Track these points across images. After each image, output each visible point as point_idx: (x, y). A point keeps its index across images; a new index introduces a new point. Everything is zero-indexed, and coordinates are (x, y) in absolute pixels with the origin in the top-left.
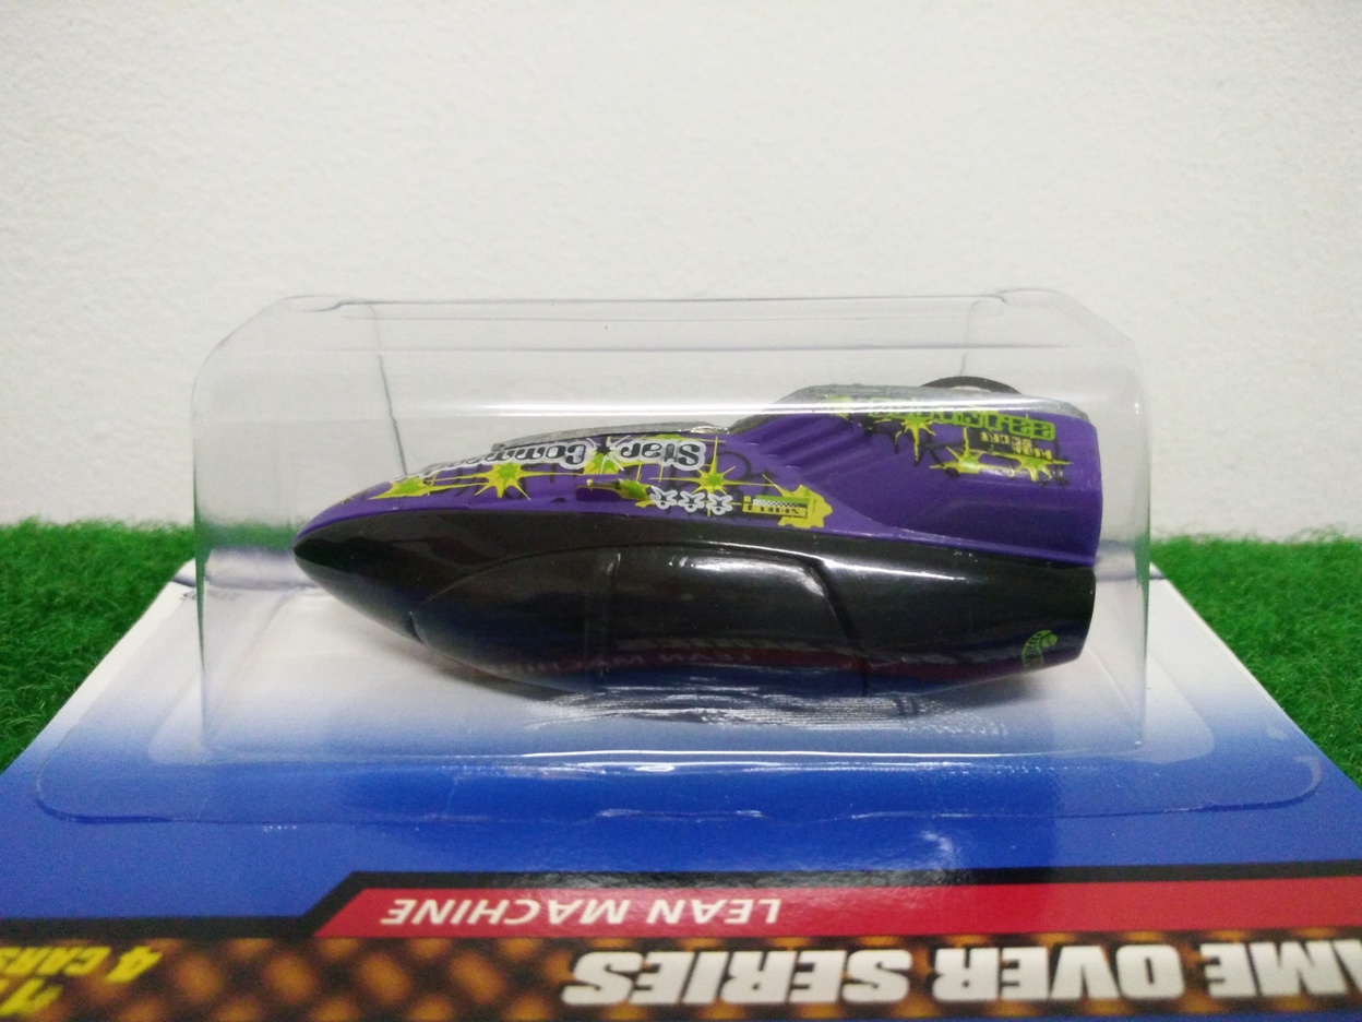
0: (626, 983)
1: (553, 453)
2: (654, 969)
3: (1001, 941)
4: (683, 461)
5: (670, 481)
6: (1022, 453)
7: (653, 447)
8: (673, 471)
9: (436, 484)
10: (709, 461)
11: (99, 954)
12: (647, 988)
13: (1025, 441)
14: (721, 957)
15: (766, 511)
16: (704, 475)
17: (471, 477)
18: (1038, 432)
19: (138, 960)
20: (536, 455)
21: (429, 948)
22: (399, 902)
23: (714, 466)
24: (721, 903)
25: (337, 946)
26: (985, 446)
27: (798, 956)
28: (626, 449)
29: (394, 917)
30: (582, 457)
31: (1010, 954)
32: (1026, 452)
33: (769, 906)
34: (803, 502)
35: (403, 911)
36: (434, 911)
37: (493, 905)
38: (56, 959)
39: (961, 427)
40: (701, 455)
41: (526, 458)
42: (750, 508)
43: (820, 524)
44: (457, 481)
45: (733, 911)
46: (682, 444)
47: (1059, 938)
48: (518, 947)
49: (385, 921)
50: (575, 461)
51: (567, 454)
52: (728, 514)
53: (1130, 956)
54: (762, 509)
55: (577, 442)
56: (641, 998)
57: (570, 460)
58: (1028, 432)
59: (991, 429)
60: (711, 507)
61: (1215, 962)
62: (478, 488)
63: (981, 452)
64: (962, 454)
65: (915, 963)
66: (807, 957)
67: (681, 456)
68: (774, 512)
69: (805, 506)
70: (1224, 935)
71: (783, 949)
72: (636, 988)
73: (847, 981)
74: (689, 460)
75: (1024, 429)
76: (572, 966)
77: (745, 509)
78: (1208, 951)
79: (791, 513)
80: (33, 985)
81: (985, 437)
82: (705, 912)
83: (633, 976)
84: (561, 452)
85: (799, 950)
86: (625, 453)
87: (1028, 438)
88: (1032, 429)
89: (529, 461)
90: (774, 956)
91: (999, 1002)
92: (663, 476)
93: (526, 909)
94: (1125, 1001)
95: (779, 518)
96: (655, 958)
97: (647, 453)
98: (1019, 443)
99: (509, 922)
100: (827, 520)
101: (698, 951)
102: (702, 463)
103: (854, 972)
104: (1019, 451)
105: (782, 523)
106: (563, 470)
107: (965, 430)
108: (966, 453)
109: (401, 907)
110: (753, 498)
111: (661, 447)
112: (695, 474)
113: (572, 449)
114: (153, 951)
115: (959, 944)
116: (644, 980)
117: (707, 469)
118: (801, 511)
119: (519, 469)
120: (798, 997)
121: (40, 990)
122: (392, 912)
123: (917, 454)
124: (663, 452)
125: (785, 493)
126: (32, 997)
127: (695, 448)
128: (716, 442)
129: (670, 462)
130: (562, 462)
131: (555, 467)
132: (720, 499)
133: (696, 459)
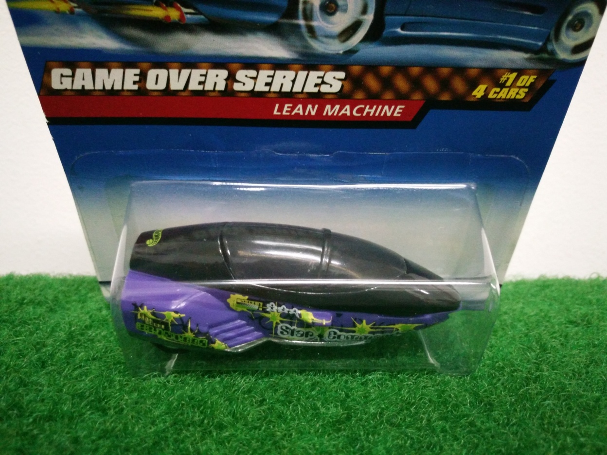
0: (326, 80)
1: (342, 337)
2: (316, 85)
3: (203, 93)
4: (287, 328)
5: (292, 320)
6: (149, 319)
7: (300, 335)
8: (291, 324)
9: (393, 328)
10: (276, 327)
11: (491, 96)
12: (318, 77)
13: (148, 323)
14: (294, 90)
15: (253, 302)
16: (279, 322)
17: (377, 330)
18: (142, 326)
19: (479, 92)
20: (350, 337)
21: (388, 96)
22: (399, 115)
23: (274, 325)
24: (293, 114)
25: (417, 96)
26: (162, 323)
27: (270, 89)
28: (311, 336)
29: (400, 109)
30: (330, 334)
31: (200, 88)
32: (148, 319)
33: (278, 111)
34: (238, 305)
35: (397, 111)
36: (387, 111)
37: (369, 113)
38: (503, 94)
39: (172, 331)
40: (279, 330)
41: (354, 336)
42: (260, 305)
43: (232, 296)
44: (383, 328)
45: (289, 109)
46: (288, 335)
47: (183, 94)
48: (359, 95)
49: (403, 107)
50: (333, 333)
51: (336, 336)
52: (269, 302)
53: (162, 86)
54: (255, 304)
55: (332, 340)
56: (321, 74)
57: (335, 333)
58: (146, 327)
59: (161, 329)
60: (275, 307)
61: (135, 83)
62: (374, 325)
63: (164, 320)
64: (172, 321)
65: (233, 85)
66: (267, 89)
67: (288, 330)
68: (250, 301)
69: (237, 303)
70: (129, 94)
71: (274, 92)
72: (322, 78)
73: (255, 78)
74: (284, 328)
75: (148, 328)
76: (342, 86)
77: (261, 304)
78: (136, 87)
79: (243, 301)
80: (509, 84)
81: (163, 326)
82: (299, 110)
83: (323, 82)
84: (339, 337)
85: (269, 92)
86: (311, 334)
87: (146, 324)
88: (145, 328)
89: (353, 334)
90: (278, 90)
91: (208, 69)
92: (295, 323)
93: (357, 112)
94: (168, 69)
95: (248, 299)
96: (316, 90)
97: (302, 333)
98: (150, 323)
99: (363, 106)
100: (229, 297)
101: (302, 92)
102: (279, 326)
103: (252, 81)
104: (150, 320)
105: (247, 297)
106: (338, 329)
107: (170, 330)
108: (170, 321)
109: (398, 113)
110: (258, 309)
111: (296, 335)
112: (282, 322)
113: (334, 338)
114: (475, 96)
115: (216, 92)
116: (320, 81)
117: (277, 323)
118: (239, 301)
119: (357, 331)
120: (271, 73)
121: (506, 81)
122: (401, 111)
123: (190, 322)
124: (295, 333)
125: (245, 310)
126: (508, 78)
127: (282, 333)
128: (273, 336)
129: (293, 328)
130: (339, 333)
131: (341, 331)
132: (272, 310)
133: (282, 328)
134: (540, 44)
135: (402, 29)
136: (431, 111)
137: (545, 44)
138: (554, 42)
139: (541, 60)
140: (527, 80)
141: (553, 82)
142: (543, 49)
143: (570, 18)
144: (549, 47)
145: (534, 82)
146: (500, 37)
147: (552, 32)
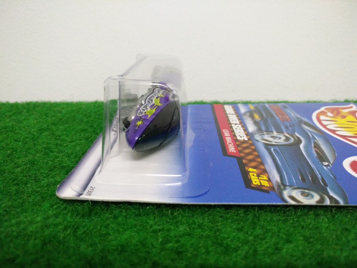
11: (251, 173)
19: (251, 170)
38: (254, 177)
114: (249, 169)
121: (261, 177)
126: (263, 177)
134: (288, 184)
135: (274, 150)
136: (236, 158)
137: (288, 186)
138: (291, 188)
139: (279, 186)
140: (266, 184)
141: (269, 193)
142: (285, 186)
143: (307, 191)
144: (287, 187)
145: (266, 186)
146: (284, 172)
147: (296, 187)
